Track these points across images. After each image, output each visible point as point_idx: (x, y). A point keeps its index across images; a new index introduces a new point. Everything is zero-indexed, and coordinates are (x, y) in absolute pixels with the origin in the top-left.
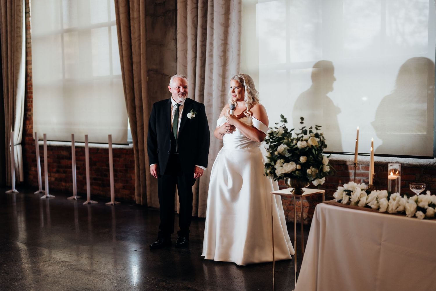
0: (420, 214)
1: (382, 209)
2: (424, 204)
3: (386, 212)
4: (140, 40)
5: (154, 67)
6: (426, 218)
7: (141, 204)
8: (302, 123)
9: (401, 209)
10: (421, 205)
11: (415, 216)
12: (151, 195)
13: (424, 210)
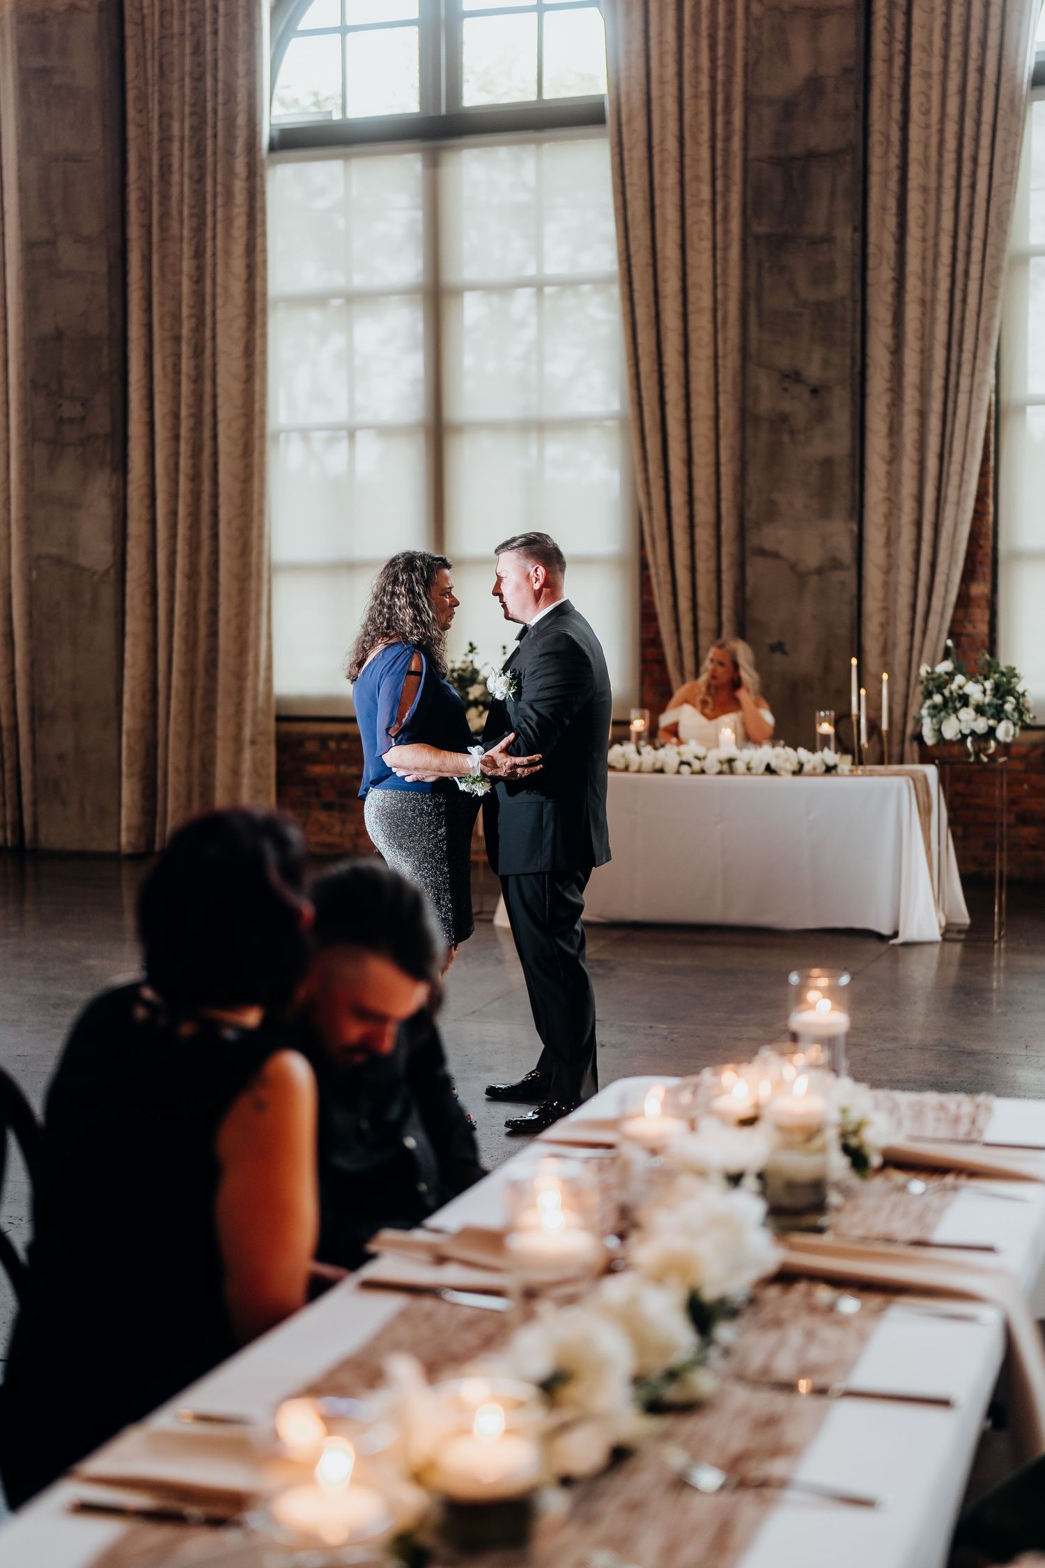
0: (685, 769)
1: (633, 767)
2: (688, 757)
3: (639, 771)
4: (8, 489)
5: (54, 551)
6: (693, 773)
7: (9, 844)
8: (505, 653)
9: (658, 766)
10: (685, 758)
11: (678, 772)
12: (35, 825)
13: (689, 764)
